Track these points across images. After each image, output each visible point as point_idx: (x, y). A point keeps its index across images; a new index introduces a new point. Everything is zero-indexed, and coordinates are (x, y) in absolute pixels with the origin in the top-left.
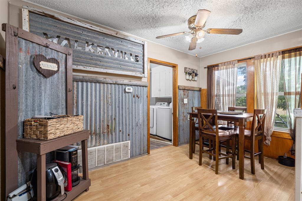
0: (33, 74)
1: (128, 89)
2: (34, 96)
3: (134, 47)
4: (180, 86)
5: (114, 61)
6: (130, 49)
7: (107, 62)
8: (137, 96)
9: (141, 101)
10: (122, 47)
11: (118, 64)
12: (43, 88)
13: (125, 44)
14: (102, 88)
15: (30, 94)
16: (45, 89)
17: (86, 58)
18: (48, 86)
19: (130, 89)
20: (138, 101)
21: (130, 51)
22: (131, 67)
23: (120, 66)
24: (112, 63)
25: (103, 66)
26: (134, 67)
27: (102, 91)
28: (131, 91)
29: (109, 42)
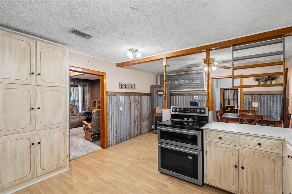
0: (157, 96)
1: (195, 97)
2: (157, 102)
3: (198, 75)
4: (245, 92)
5: (187, 85)
6: (195, 77)
7: (183, 86)
8: (202, 101)
9: (204, 104)
10: (190, 77)
11: (189, 86)
12: (160, 99)
13: (192, 75)
14: (183, 98)
15: (157, 101)
16: (160, 100)
17: (175, 86)
18: (161, 99)
19: (196, 97)
20: (202, 104)
21: (195, 78)
22: (196, 85)
23: (189, 87)
24: (186, 86)
25: (182, 88)
26: (198, 86)
27: (183, 99)
28: (197, 98)
29: (184, 77)
